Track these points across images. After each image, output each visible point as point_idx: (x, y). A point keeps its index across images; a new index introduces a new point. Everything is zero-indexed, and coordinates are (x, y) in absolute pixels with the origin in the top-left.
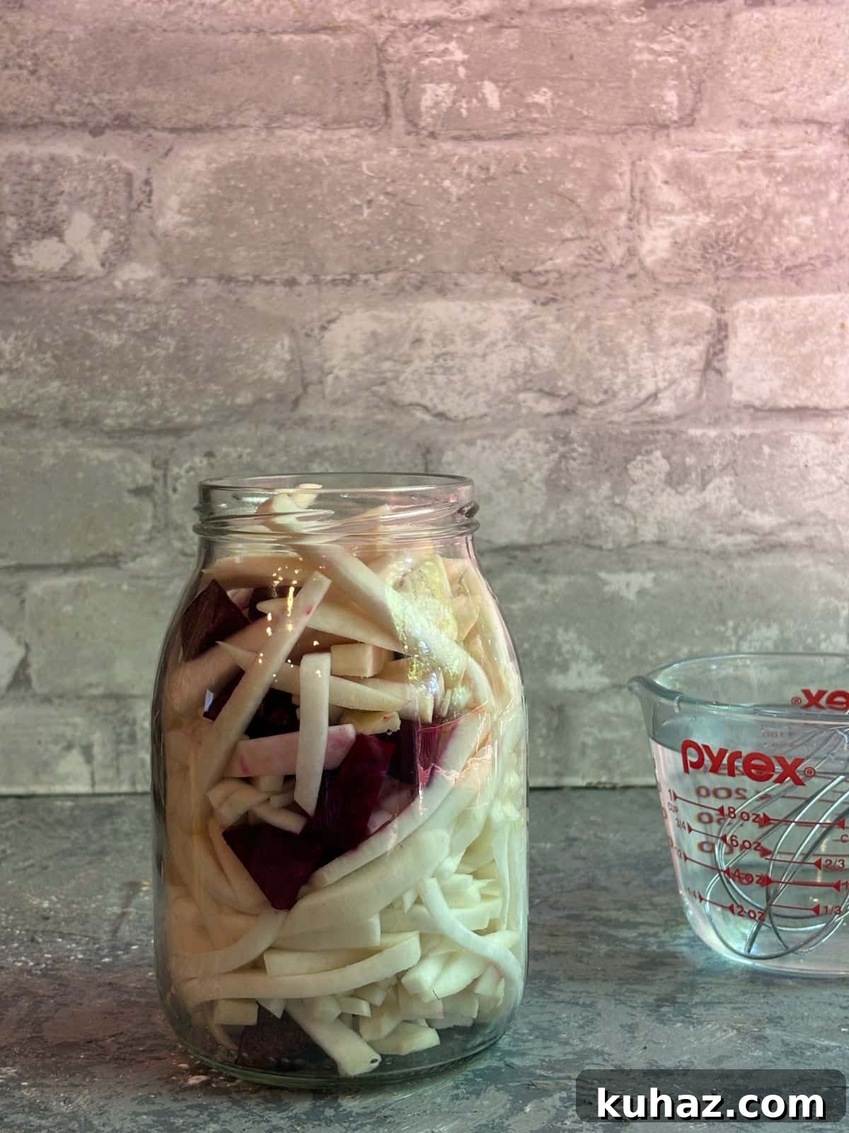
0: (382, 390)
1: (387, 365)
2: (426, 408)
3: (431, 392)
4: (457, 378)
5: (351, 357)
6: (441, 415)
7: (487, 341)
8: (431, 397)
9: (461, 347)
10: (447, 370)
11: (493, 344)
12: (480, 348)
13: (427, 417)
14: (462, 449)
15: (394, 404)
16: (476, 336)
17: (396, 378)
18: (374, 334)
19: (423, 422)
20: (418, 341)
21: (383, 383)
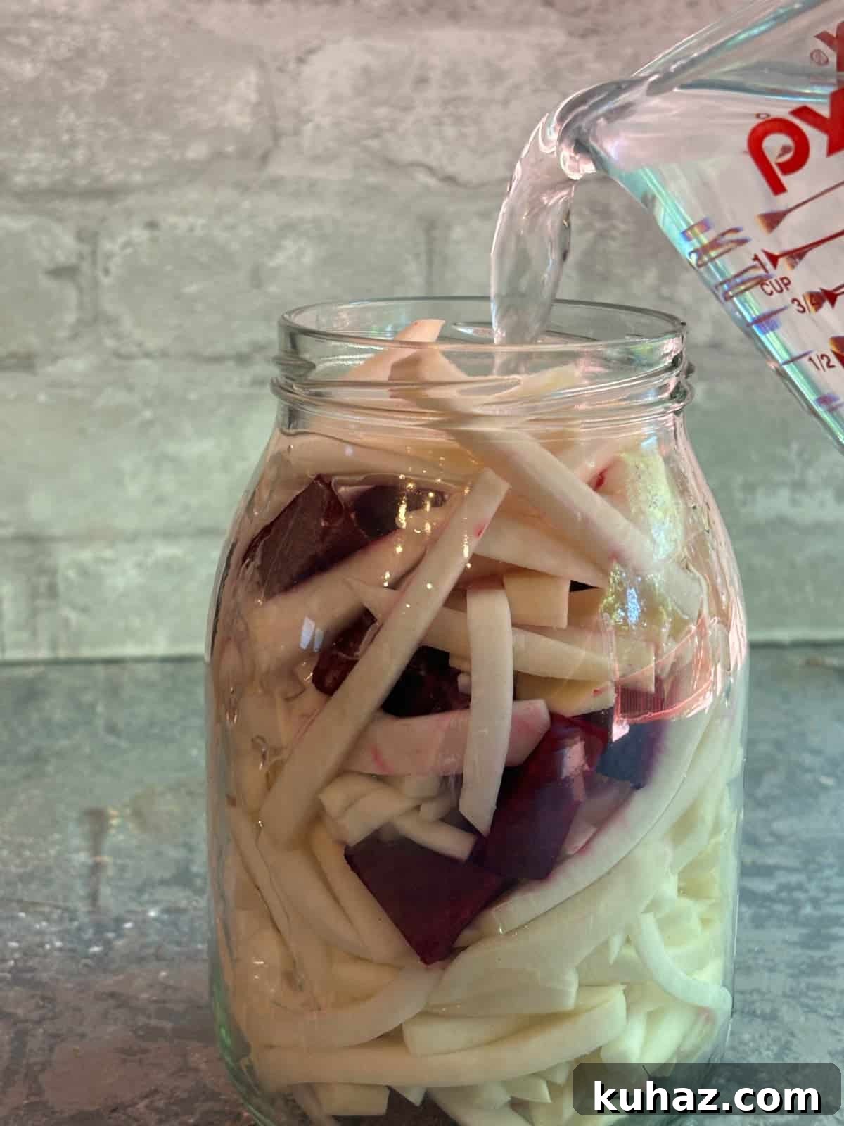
0: (374, 144)
1: (382, 112)
2: (430, 170)
3: (438, 147)
4: (471, 130)
5: (336, 99)
6: (450, 179)
7: (509, 82)
8: (437, 155)
9: (476, 88)
10: (459, 120)
11: (517, 87)
12: (500, 92)
13: (432, 182)
14: (475, 223)
15: (391, 164)
16: (496, 76)
17: (392, 129)
18: (366, 71)
19: (427, 188)
20: (422, 81)
21: (376, 135)
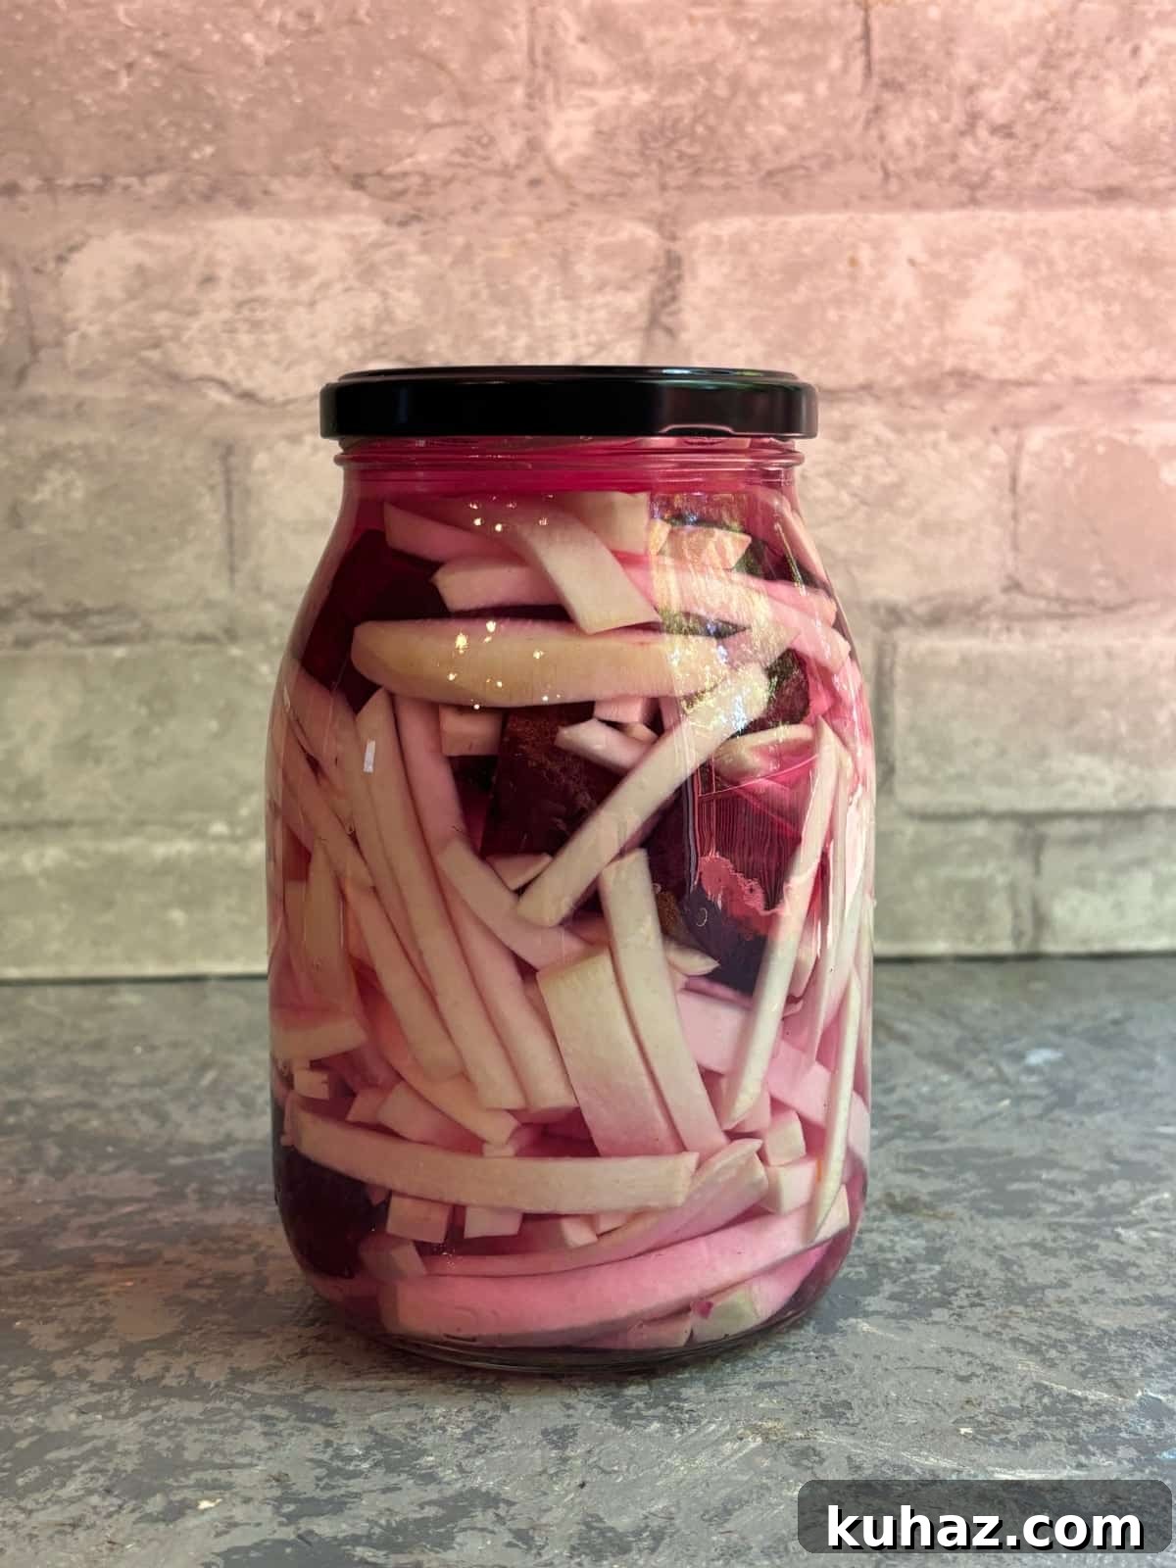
0: (154, 355)
1: (161, 317)
2: (223, 385)
3: (231, 359)
4: (272, 338)
5: (105, 304)
6: (248, 396)
7: (316, 280)
8: (230, 367)
9: (275, 288)
10: (256, 325)
11: (325, 286)
12: (304, 290)
13: (226, 399)
14: (282, 448)
15: (174, 379)
16: (299, 273)
17: (176, 338)
18: (140, 270)
19: (220, 406)
20: (208, 280)
21: (156, 345)
